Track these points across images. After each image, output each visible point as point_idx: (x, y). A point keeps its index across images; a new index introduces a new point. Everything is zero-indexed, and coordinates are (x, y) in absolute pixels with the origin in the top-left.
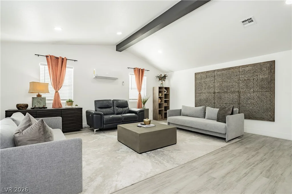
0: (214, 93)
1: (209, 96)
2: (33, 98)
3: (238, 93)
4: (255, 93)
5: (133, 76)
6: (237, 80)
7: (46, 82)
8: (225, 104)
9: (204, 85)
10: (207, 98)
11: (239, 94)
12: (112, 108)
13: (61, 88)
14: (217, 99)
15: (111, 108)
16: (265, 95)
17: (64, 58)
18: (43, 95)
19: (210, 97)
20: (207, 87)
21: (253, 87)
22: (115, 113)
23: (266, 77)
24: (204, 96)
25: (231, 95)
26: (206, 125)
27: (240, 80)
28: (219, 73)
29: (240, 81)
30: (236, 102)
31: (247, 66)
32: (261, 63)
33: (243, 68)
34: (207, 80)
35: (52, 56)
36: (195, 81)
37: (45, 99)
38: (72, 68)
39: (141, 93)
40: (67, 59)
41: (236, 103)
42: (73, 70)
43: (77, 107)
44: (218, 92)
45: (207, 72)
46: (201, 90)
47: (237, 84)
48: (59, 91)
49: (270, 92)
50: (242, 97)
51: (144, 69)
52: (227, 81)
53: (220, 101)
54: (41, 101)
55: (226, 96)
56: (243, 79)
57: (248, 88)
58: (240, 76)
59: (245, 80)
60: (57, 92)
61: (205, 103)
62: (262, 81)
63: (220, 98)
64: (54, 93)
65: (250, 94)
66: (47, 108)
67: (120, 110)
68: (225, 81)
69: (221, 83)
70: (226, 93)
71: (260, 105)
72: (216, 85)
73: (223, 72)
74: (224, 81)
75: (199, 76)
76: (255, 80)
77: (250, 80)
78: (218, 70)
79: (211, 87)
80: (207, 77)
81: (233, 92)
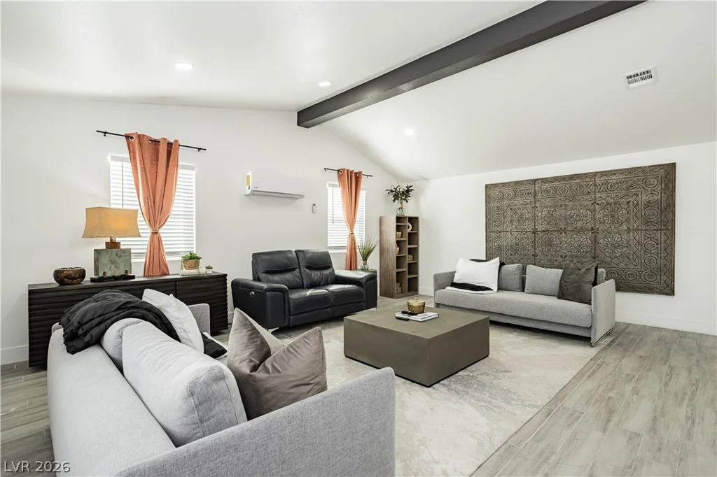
0: (535, 232)
1: (522, 239)
3: (592, 233)
4: (631, 234)
5: (335, 189)
6: (589, 203)
7: (125, 207)
8: (561, 256)
9: (509, 213)
10: (517, 244)
11: (595, 236)
12: (298, 270)
13: (166, 223)
14: (540, 245)
15: (293, 273)
16: (653, 238)
17: (172, 141)
18: (125, 243)
19: (525, 242)
20: (515, 218)
21: (628, 220)
22: (305, 283)
23: (656, 198)
24: (508, 240)
25: (574, 236)
26: (542, 308)
27: (598, 204)
28: (546, 186)
29: (597, 207)
30: (587, 252)
31: (613, 172)
32: (645, 167)
33: (604, 177)
34: (516, 202)
35: (144, 135)
36: (487, 202)
37: (128, 252)
38: (192, 168)
39: (354, 232)
40: (179, 145)
41: (588, 255)
42: (194, 173)
43: (210, 272)
44: (543, 229)
45: (517, 183)
46: (502, 223)
47: (589, 212)
48: (160, 231)
49: (665, 232)
50: (601, 241)
51: (361, 172)
52: (566, 205)
53: (549, 250)
54: (118, 260)
55: (564, 239)
56: (604, 201)
57: (616, 222)
58: (597, 196)
59: (608, 204)
60: (155, 233)
61: (511, 254)
62: (648, 206)
63: (549, 244)
64: (149, 235)
65: (620, 234)
66: (133, 277)
67: (316, 275)
68: (561, 206)
69: (552, 209)
70: (563, 233)
71: (643, 261)
72: (540, 214)
73: (556, 184)
74: (559, 204)
75: (496, 192)
76: (631, 204)
77: (620, 204)
78: (544, 180)
79: (527, 219)
80: (515, 194)
81: (579, 231)
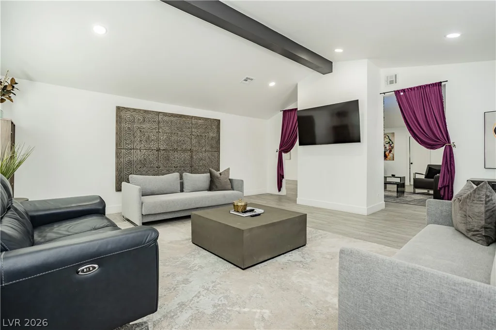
0: (159, 150)
1: (149, 155)
3: (190, 152)
4: (206, 153)
6: (189, 134)
8: (175, 167)
9: (139, 134)
10: (145, 159)
11: (192, 154)
14: (162, 159)
16: (214, 155)
19: (151, 158)
20: (144, 139)
21: (205, 146)
23: (215, 135)
24: (138, 156)
25: (182, 153)
28: (166, 118)
29: (193, 136)
30: (188, 164)
31: (199, 118)
32: (211, 119)
33: (195, 120)
34: (144, 126)
36: (119, 122)
44: (164, 148)
45: (146, 111)
46: (132, 142)
47: (189, 140)
49: (217, 152)
50: (194, 157)
52: (177, 134)
53: (167, 163)
55: (176, 155)
56: (196, 134)
58: (193, 130)
59: (197, 136)
61: (140, 168)
62: (212, 139)
63: (167, 159)
65: (202, 153)
69: (170, 135)
70: (176, 152)
71: (211, 167)
72: (162, 138)
73: (172, 118)
74: (174, 132)
75: (128, 115)
76: (206, 137)
77: (202, 137)
78: (165, 114)
79: (152, 140)
80: (144, 120)
81: (185, 151)
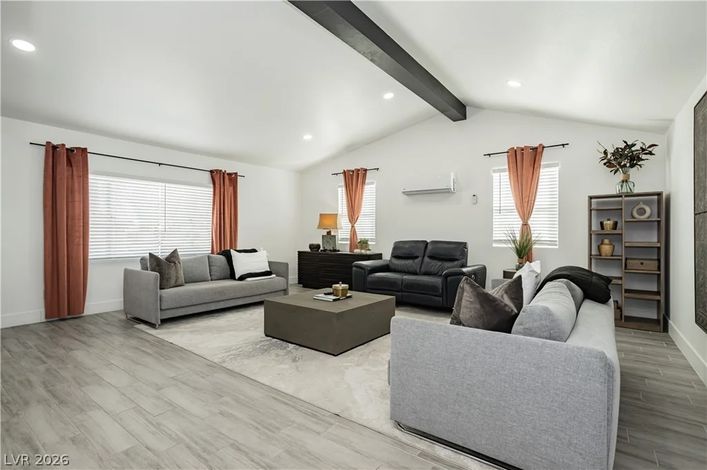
2: (323, 236)
5: (502, 174)
12: (420, 259)
13: (358, 221)
15: (416, 260)
18: (333, 232)
22: (422, 271)
37: (335, 237)
38: (373, 183)
40: (366, 170)
42: (374, 186)
48: (355, 225)
54: (330, 241)
60: (353, 227)
64: (350, 228)
67: (435, 265)
